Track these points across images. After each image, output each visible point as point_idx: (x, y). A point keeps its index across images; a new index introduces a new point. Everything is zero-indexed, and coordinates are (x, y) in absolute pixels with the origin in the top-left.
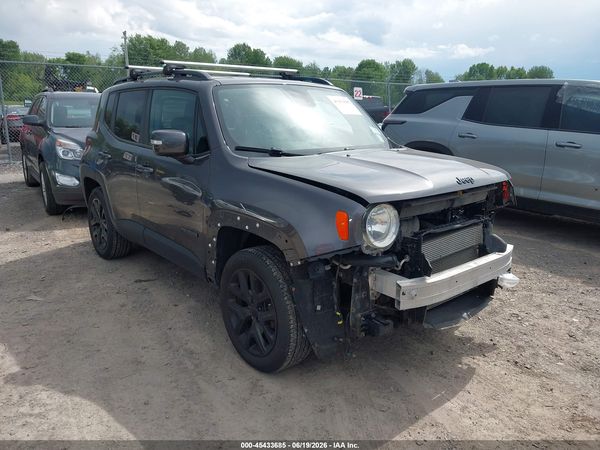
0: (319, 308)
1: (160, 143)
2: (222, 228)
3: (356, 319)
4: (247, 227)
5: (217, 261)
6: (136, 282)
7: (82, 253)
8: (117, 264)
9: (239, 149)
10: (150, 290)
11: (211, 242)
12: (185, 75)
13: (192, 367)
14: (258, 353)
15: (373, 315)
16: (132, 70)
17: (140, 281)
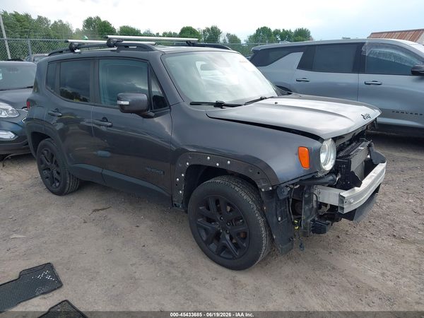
0: (279, 219)
1: (127, 103)
2: (190, 166)
3: (307, 224)
4: (218, 164)
5: (184, 191)
6: (95, 211)
7: (35, 193)
8: (70, 198)
9: (193, 104)
10: (109, 216)
11: (180, 177)
12: (128, 47)
13: (180, 275)
14: (231, 257)
15: (316, 219)
16: (72, 43)
17: (98, 210)
